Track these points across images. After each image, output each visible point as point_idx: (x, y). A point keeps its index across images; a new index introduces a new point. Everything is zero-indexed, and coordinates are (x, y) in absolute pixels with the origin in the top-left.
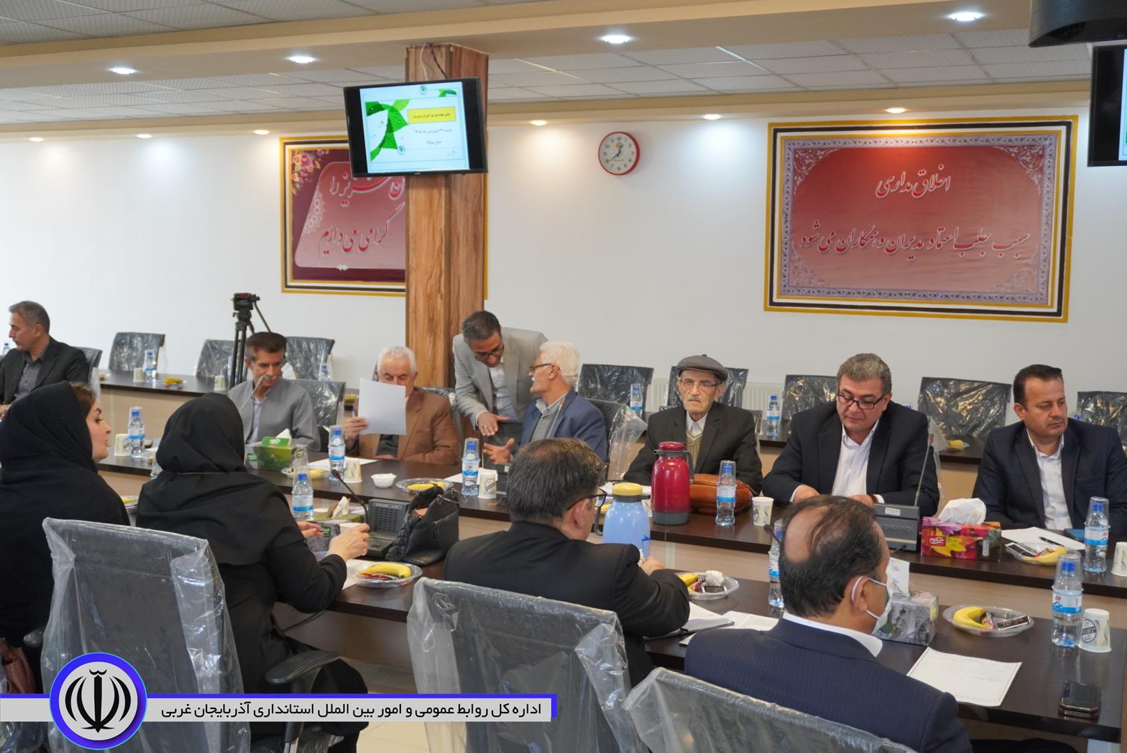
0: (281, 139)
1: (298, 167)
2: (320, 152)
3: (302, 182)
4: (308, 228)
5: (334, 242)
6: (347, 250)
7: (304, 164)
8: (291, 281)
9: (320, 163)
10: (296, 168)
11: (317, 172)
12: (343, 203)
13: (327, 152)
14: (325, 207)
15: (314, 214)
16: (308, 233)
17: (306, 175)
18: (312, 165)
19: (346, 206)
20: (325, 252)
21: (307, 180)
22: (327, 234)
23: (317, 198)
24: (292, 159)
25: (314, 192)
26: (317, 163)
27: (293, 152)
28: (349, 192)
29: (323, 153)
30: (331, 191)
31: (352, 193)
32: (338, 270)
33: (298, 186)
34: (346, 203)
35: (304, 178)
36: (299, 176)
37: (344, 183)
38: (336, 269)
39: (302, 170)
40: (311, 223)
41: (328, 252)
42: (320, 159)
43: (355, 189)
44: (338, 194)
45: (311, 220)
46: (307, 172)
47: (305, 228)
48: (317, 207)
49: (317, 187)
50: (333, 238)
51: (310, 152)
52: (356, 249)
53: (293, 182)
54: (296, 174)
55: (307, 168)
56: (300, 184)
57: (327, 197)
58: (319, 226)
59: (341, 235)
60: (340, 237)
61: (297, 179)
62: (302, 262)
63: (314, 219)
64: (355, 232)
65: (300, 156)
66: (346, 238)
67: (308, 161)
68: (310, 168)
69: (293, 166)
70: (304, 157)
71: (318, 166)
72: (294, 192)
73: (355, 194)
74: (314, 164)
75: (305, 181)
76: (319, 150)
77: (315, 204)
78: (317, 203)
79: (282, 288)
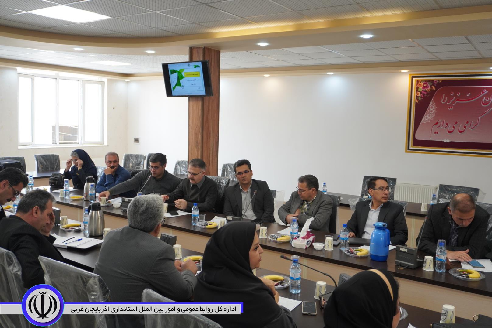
0: (410, 75)
1: (421, 89)
2: (436, 81)
3: (423, 96)
4: (425, 120)
5: (442, 128)
6: (449, 132)
7: (424, 87)
8: (412, 147)
9: (435, 87)
10: (419, 89)
11: (432, 92)
12: (449, 108)
13: (440, 82)
14: (436, 109)
15: (429, 113)
16: (425, 122)
17: (425, 93)
18: (430, 88)
19: (451, 109)
20: (435, 133)
21: (426, 95)
22: (437, 123)
23: (432, 105)
24: (417, 85)
25: (430, 102)
26: (433, 87)
27: (418, 82)
28: (453, 102)
29: (438, 82)
30: (441, 101)
31: (456, 103)
32: (444, 142)
33: (420, 99)
34: (452, 108)
35: (424, 94)
36: (421, 93)
37: (450, 98)
38: (442, 141)
39: (423, 91)
40: (427, 118)
41: (437, 133)
42: (435, 85)
43: (458, 100)
44: (446, 103)
45: (428, 116)
46: (426, 91)
47: (423, 120)
48: (431, 109)
49: (433, 99)
50: (441, 125)
51: (429, 81)
52: (456, 131)
53: (417, 97)
54: (419, 93)
55: (427, 89)
56: (421, 98)
57: (438, 104)
58: (432, 119)
59: (447, 124)
60: (446, 125)
61: (420, 95)
62: (419, 137)
63: (429, 116)
64: (456, 123)
65: (422, 83)
66: (450, 125)
67: (427, 86)
68: (428, 89)
69: (417, 88)
70: (424, 84)
71: (434, 89)
72: (417, 102)
73: (457, 103)
74: (431, 87)
75: (424, 96)
76: (435, 80)
77: (430, 108)
78: (432, 108)
79: (406, 150)
